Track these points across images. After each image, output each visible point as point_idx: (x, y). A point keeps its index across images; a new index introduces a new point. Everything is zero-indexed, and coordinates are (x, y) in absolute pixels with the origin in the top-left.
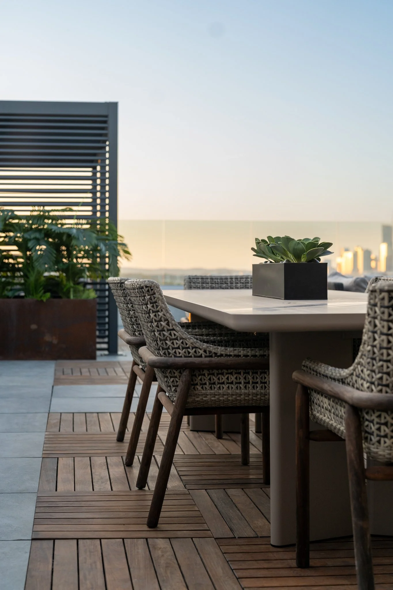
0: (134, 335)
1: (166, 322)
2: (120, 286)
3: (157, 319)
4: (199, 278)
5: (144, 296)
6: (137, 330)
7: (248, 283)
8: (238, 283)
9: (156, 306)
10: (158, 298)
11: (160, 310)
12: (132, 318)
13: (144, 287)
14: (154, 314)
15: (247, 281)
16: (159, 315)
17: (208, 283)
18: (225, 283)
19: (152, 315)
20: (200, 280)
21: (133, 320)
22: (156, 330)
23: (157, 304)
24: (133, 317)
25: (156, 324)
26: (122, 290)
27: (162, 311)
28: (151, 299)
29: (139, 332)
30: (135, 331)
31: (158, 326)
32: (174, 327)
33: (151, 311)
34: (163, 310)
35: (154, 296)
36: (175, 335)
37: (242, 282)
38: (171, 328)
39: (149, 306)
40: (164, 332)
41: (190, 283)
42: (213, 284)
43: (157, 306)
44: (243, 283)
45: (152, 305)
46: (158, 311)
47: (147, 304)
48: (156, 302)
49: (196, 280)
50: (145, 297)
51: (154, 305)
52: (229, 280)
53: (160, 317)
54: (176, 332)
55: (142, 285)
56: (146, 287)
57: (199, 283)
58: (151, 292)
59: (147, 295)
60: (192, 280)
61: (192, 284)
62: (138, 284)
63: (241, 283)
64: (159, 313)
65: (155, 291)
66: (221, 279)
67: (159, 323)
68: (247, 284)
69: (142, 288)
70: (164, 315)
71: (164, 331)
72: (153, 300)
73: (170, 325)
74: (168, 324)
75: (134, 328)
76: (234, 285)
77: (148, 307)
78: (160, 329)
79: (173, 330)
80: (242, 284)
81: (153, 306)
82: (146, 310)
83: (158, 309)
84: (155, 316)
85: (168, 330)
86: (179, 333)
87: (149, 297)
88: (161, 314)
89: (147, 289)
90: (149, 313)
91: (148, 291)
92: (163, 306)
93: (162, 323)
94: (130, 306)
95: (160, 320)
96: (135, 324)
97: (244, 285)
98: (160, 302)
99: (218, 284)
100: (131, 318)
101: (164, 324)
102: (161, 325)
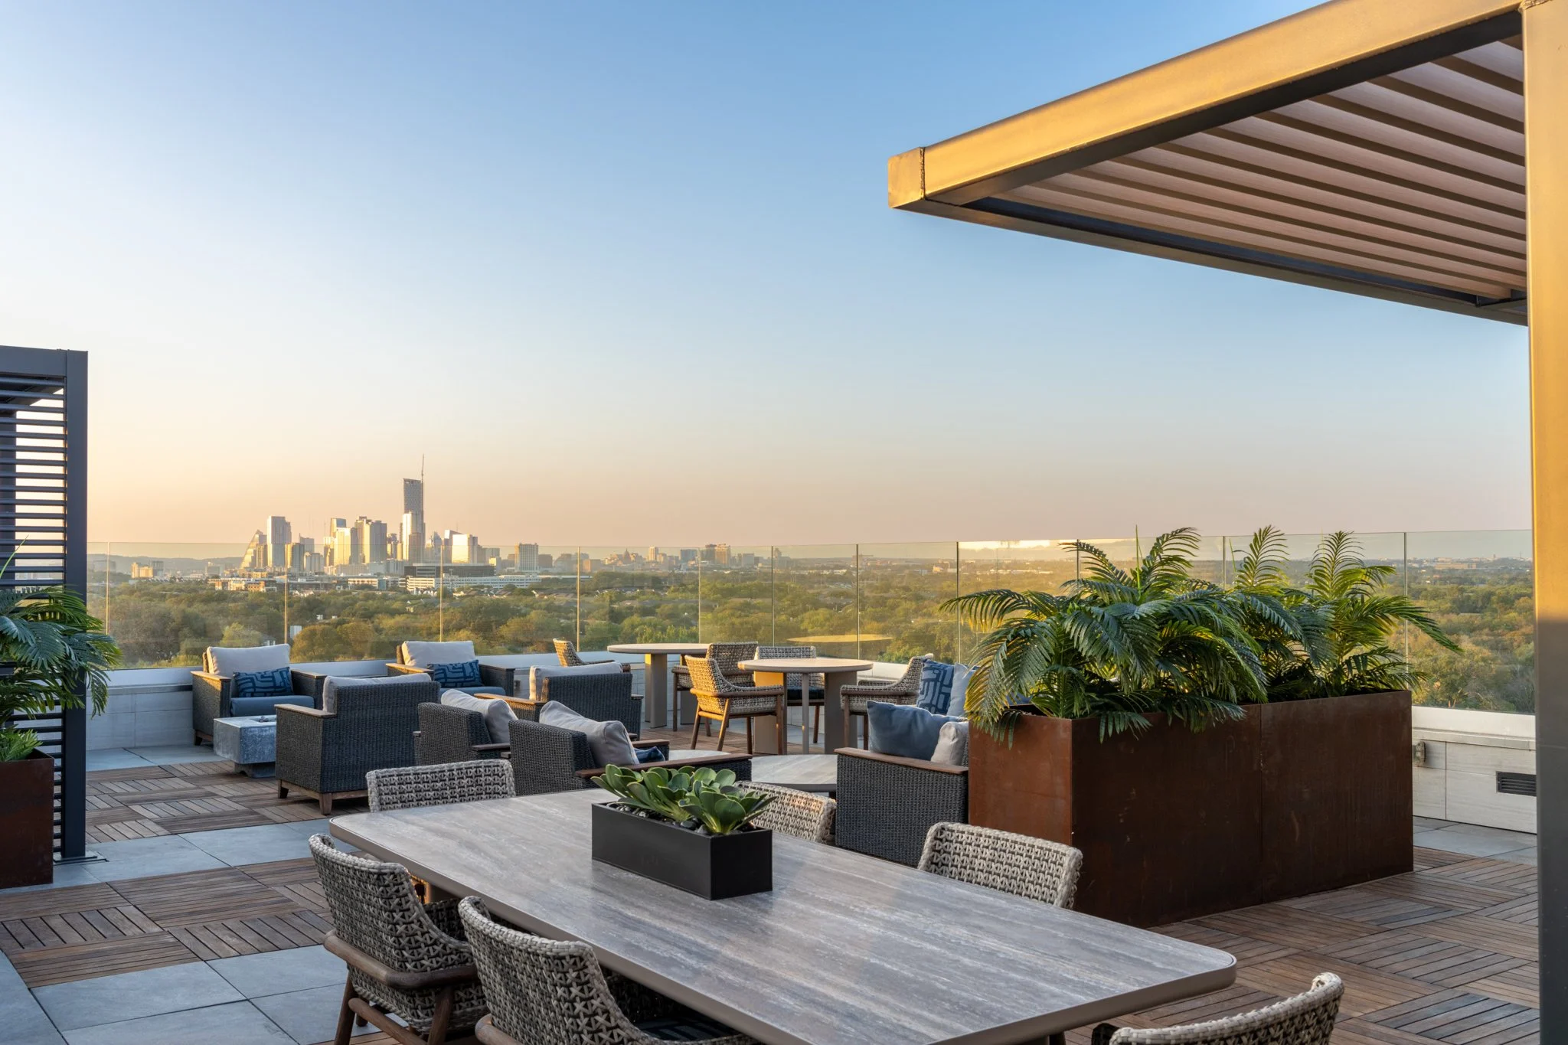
0: (402, 968)
1: (605, 1015)
2: (378, 879)
3: (589, 1012)
4: (393, 775)
5: (565, 973)
6: (410, 960)
7: (481, 776)
8: (463, 778)
9: (589, 988)
10: (593, 975)
11: (595, 996)
12: (401, 937)
13: (568, 958)
14: (583, 1003)
15: (478, 774)
16: (592, 1005)
17: (410, 783)
18: (441, 781)
19: (579, 1006)
20: (396, 778)
21: (404, 941)
22: (585, 1032)
23: (589, 985)
24: (404, 935)
25: (586, 1020)
26: (379, 887)
27: (598, 996)
28: (578, 977)
29: (414, 963)
30: (404, 962)
31: (589, 1024)
32: (619, 1022)
33: (578, 999)
34: (601, 995)
35: (586, 971)
36: (619, 1035)
37: (469, 775)
38: (613, 1024)
39: (575, 990)
40: (601, 1034)
41: (379, 786)
42: (419, 783)
43: (590, 990)
44: (471, 777)
45: (579, 988)
46: (592, 998)
47: (569, 986)
48: (588, 982)
49: (388, 779)
50: (568, 975)
51: (585, 987)
52: (447, 774)
53: (594, 1007)
54: (622, 1029)
55: (561, 954)
56: (572, 956)
57: (394, 784)
58: (580, 965)
59: (571, 970)
60: (381, 779)
61: (382, 788)
62: (551, 951)
63: (467, 777)
64: (593, 1001)
65: (588, 963)
66: (432, 773)
67: (592, 1019)
68: (479, 778)
69: (564, 958)
70: (602, 1003)
71: (601, 1031)
72: (583, 979)
73: (612, 1019)
74: (608, 1019)
75: (403, 956)
76: (456, 782)
77: (570, 992)
78: (594, 1028)
79: (617, 1026)
80: (469, 779)
81: (582, 991)
82: (566, 995)
83: (591, 994)
84: (586, 1006)
85: (608, 1029)
86: (628, 1031)
87: (574, 974)
88: (596, 1002)
89: (573, 960)
90: (573, 1001)
91: (575, 963)
92: (601, 987)
93: (598, 1018)
94: (397, 916)
95: (595, 1014)
96: (407, 948)
97: (474, 780)
98: (595, 981)
99: (428, 782)
100: (397, 937)
101: (601, 1019)
102: (596, 1022)
